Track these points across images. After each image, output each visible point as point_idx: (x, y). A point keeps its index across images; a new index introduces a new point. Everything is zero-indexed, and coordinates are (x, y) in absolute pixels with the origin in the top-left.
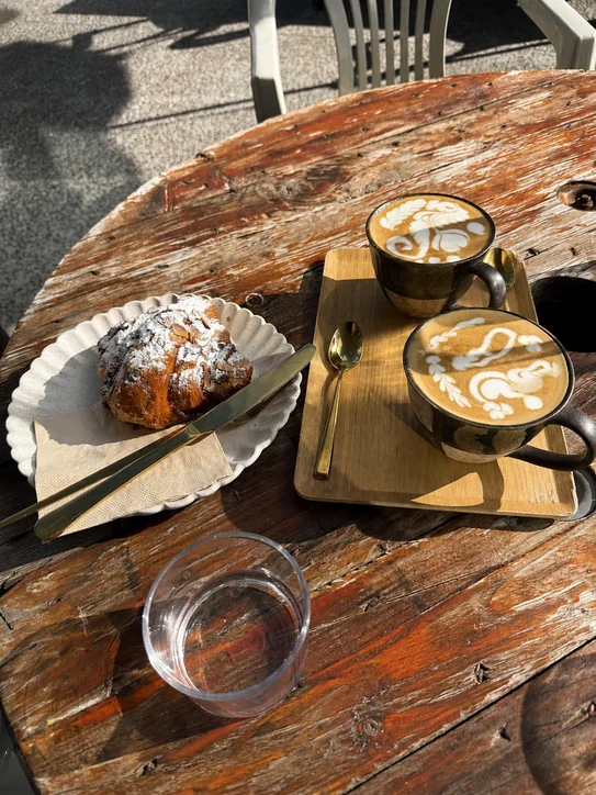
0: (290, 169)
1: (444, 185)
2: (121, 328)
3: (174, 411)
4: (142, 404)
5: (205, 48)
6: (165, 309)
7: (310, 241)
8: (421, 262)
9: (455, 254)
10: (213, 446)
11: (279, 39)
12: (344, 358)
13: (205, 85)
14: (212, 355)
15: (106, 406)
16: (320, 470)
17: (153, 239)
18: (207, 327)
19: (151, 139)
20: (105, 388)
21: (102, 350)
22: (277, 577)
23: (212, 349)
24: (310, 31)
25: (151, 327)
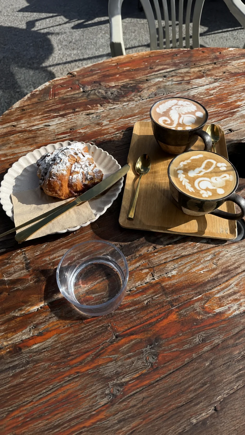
0: (113, 84)
1: (194, 96)
2: (47, 156)
3: (70, 192)
4: (57, 189)
5: (88, 28)
6: (66, 148)
7: (120, 119)
8: (174, 129)
9: (189, 126)
10: (87, 207)
11: (123, 25)
12: (142, 170)
13: (88, 45)
14: (86, 168)
15: (42, 189)
16: (130, 216)
17: (44, 112)
18: (84, 156)
19: (63, 70)
20: (41, 181)
21: (39, 165)
22: (114, 260)
23: (86, 166)
24: (137, 21)
25: (60, 155)
